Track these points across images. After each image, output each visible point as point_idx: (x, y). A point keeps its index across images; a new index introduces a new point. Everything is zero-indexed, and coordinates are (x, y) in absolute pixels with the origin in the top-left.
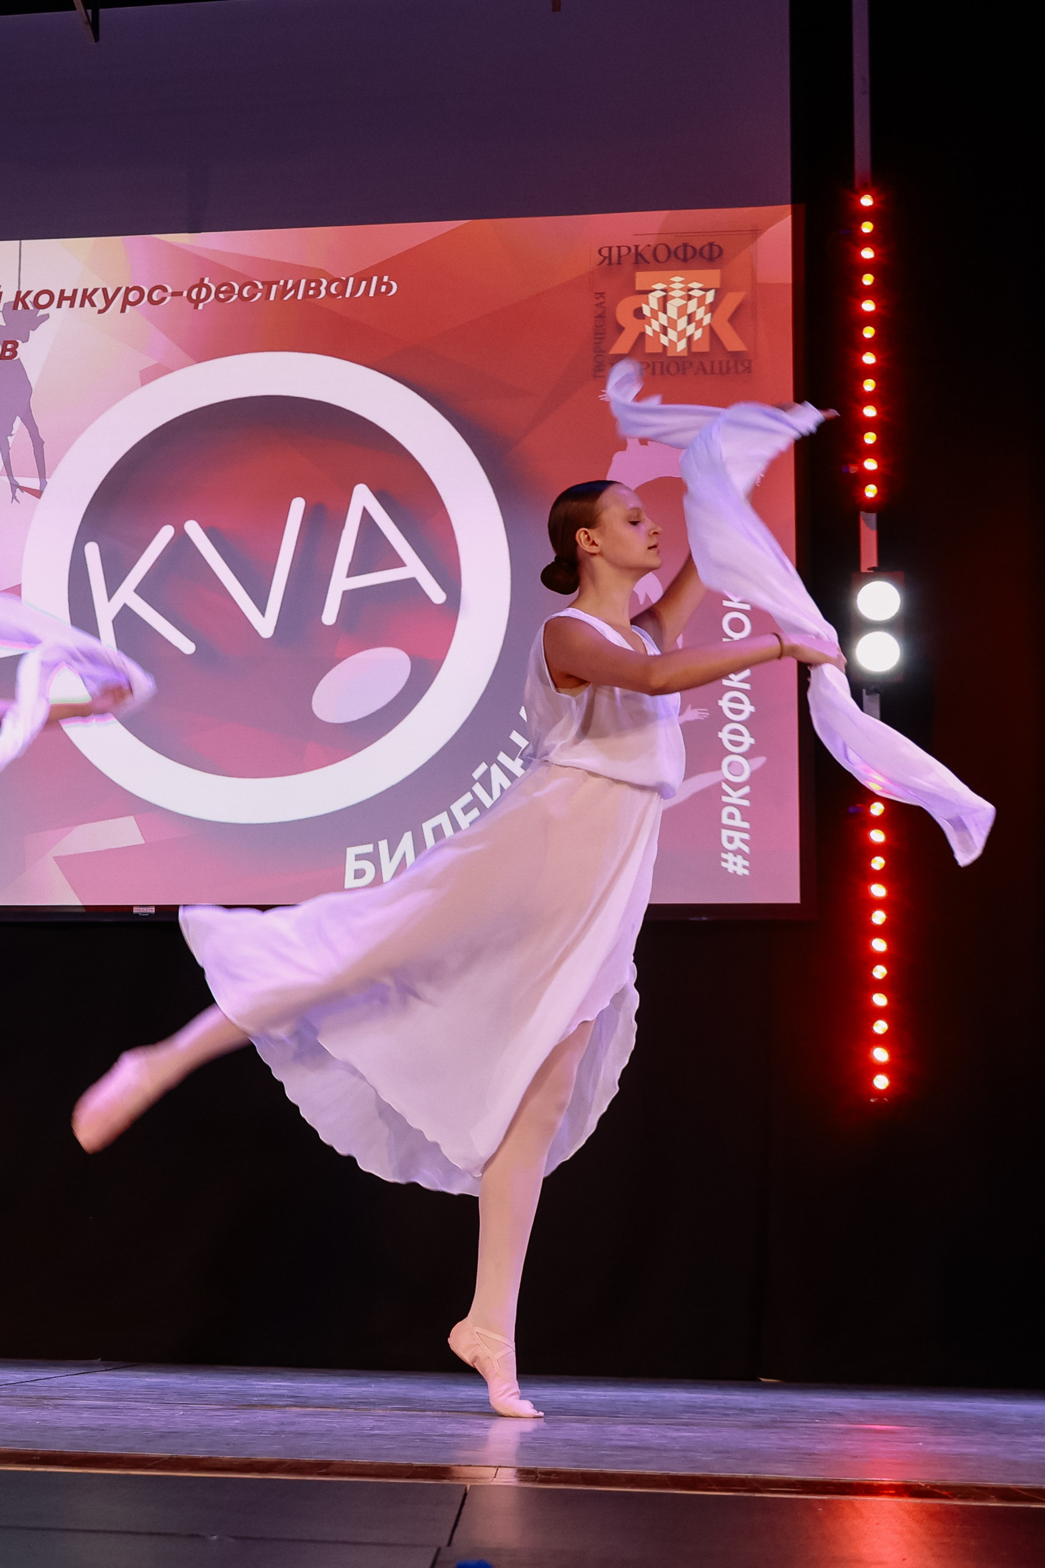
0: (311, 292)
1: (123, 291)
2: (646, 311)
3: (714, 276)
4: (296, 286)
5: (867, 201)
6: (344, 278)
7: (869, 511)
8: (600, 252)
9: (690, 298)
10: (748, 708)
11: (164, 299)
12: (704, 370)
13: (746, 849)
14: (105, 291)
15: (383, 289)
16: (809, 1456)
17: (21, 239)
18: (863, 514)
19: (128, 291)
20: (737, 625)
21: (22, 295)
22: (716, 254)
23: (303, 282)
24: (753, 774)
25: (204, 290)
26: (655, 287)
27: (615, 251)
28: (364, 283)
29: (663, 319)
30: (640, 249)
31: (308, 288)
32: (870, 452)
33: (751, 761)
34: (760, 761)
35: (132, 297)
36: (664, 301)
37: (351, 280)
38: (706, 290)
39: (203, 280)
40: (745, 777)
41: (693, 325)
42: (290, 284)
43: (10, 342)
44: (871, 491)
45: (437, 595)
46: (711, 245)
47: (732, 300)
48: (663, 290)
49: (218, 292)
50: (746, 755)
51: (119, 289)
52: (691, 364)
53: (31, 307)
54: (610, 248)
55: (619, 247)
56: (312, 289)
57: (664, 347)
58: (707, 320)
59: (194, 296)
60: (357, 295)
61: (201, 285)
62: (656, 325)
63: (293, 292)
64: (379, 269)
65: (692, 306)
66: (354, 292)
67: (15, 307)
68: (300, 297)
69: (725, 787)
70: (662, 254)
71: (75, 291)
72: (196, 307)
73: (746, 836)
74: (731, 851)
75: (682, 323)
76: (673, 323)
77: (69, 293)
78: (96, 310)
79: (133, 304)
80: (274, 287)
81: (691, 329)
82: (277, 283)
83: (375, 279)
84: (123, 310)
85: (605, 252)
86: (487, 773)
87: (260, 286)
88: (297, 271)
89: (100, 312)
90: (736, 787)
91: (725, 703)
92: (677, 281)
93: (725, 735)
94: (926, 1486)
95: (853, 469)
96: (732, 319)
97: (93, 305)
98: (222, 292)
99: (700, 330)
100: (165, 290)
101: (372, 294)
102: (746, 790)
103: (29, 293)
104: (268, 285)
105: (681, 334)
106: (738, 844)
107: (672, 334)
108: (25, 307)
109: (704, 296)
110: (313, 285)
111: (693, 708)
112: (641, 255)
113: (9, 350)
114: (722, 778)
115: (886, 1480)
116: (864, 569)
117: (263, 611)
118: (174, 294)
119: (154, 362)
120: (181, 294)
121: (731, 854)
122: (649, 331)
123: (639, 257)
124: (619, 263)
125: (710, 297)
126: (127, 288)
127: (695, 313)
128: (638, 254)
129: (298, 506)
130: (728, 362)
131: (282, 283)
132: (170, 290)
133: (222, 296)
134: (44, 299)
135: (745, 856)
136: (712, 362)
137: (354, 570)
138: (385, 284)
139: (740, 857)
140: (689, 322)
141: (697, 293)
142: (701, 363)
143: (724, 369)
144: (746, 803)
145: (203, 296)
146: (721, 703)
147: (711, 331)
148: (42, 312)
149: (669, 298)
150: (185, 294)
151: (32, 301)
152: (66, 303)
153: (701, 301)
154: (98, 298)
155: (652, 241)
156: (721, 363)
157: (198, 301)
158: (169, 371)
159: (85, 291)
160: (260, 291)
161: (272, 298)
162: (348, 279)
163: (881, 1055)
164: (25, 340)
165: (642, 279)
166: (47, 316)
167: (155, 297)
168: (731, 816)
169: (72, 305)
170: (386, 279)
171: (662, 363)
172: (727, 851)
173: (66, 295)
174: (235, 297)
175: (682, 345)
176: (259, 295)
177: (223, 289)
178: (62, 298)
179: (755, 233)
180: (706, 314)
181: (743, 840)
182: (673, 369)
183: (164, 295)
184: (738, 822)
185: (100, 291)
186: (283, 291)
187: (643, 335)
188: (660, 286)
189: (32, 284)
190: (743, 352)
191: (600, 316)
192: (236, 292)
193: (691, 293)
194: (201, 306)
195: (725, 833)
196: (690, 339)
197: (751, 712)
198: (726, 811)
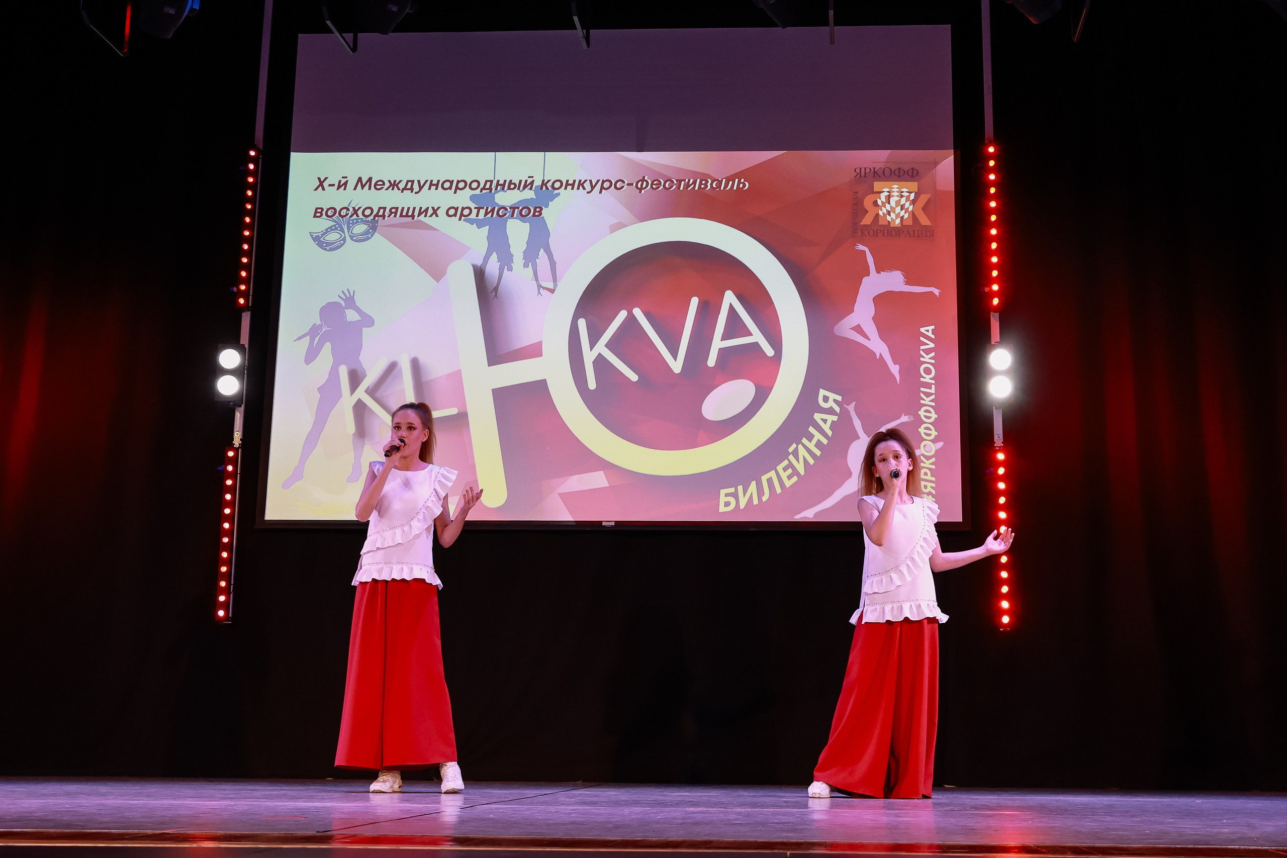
0: (703, 186)
1: (600, 182)
2: (879, 203)
3: (914, 185)
4: (694, 183)
5: (991, 149)
6: (720, 179)
7: (995, 312)
8: (855, 170)
9: (902, 196)
10: (934, 416)
11: (623, 187)
12: (909, 233)
13: (934, 492)
14: (591, 181)
15: (741, 186)
16: (971, 831)
17: (545, 152)
18: (992, 313)
19: (603, 182)
20: (928, 371)
21: (545, 182)
22: (915, 173)
23: (698, 180)
24: (936, 451)
25: (645, 183)
26: (884, 190)
27: (863, 170)
28: (731, 182)
29: (888, 207)
30: (876, 170)
31: (701, 184)
32: (995, 280)
33: (936, 444)
34: (940, 444)
35: (606, 185)
36: (888, 198)
37: (724, 180)
38: (910, 193)
39: (644, 177)
40: (933, 453)
41: (904, 211)
42: (691, 181)
43: (538, 207)
44: (996, 301)
45: (769, 352)
46: (913, 169)
47: (924, 198)
48: (888, 192)
49: (652, 184)
50: (934, 441)
51: (598, 181)
52: (903, 232)
53: (550, 189)
54: (860, 169)
55: (865, 168)
56: (703, 184)
57: (889, 222)
58: (911, 208)
59: (639, 186)
60: (727, 189)
61: (643, 180)
62: (884, 210)
63: (693, 186)
64: (739, 175)
65: (903, 200)
66: (725, 187)
67: (542, 188)
68: (696, 189)
69: (922, 458)
70: (887, 173)
71: (574, 181)
72: (640, 192)
73: (934, 485)
74: (926, 493)
75: (898, 209)
76: (893, 209)
77: (571, 182)
78: (586, 191)
79: (606, 189)
80: (683, 183)
81: (902, 213)
82: (685, 180)
83: (737, 180)
84: (601, 192)
85: (858, 171)
86: (796, 449)
87: (675, 182)
88: (696, 175)
89: (588, 193)
90: (928, 458)
91: (922, 413)
92: (895, 187)
93: (922, 430)
94: (1034, 846)
95: (987, 290)
96: (924, 209)
97: (584, 189)
98: (655, 184)
99: (908, 213)
100: (624, 182)
101: (735, 188)
102: (933, 460)
103: (549, 181)
104: (679, 181)
105: (897, 216)
106: (929, 489)
107: (893, 215)
108: (547, 188)
109: (910, 195)
110: (704, 182)
111: (905, 415)
112: (876, 172)
113: (537, 212)
114: (921, 454)
115: (1012, 844)
116: (993, 343)
117: (675, 357)
118: (628, 184)
119: (616, 221)
120: (632, 184)
121: (926, 495)
122: (881, 213)
123: (876, 174)
124: (865, 176)
125: (912, 196)
126: (603, 180)
127: (905, 204)
128: (875, 172)
129: (695, 301)
130: (922, 231)
131: (687, 180)
132: (626, 183)
133: (654, 186)
134: (557, 185)
135: (933, 496)
136: (914, 231)
137: (724, 338)
138: (742, 183)
139: (930, 496)
140: (901, 210)
141: (906, 194)
142: (908, 231)
143: (920, 235)
144: (933, 467)
145: (644, 186)
146: (919, 413)
147: (913, 215)
148: (556, 192)
149: (891, 196)
150: (634, 184)
151: (551, 185)
152: (569, 187)
153: (908, 198)
154: (587, 186)
155: (882, 166)
156: (918, 231)
157: (641, 189)
158: (625, 226)
159: (580, 181)
160: (675, 184)
161: (681, 189)
162: (722, 180)
163: (1005, 605)
164: (547, 206)
165: (877, 186)
166: (559, 194)
167: (618, 186)
168: (926, 474)
169: (573, 189)
170: (742, 180)
171: (888, 230)
172: (924, 493)
173: (569, 183)
174: (662, 187)
175: (898, 221)
176: (675, 187)
177: (655, 183)
178: (567, 184)
179: (936, 164)
180: (910, 205)
181: (931, 487)
182: (894, 233)
183: (623, 185)
184: (929, 477)
185: (588, 181)
186: (688, 185)
187: (878, 215)
188: (888, 190)
189: (551, 176)
190: (931, 226)
191: (855, 204)
192: (662, 185)
193: (902, 194)
194: (643, 191)
195: (923, 483)
196: (902, 218)
197: (936, 418)
198: (923, 471)
